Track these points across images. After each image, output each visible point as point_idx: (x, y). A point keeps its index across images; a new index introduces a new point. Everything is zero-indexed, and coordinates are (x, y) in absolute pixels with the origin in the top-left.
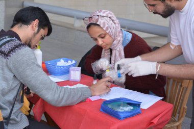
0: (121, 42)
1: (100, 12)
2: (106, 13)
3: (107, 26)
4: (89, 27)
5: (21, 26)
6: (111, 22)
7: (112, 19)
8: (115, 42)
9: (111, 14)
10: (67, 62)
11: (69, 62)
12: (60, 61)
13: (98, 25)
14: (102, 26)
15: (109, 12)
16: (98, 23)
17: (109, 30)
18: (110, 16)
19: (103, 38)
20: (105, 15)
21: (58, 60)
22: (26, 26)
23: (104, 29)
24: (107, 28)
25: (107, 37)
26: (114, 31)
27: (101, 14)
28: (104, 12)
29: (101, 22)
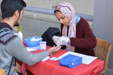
0: (74, 22)
1: (62, 3)
2: (66, 4)
3: (65, 12)
4: (55, 12)
5: (8, 19)
6: (69, 10)
7: (69, 8)
8: (71, 21)
9: (69, 5)
10: (37, 39)
11: (38, 38)
12: (32, 38)
13: (60, 11)
14: (62, 12)
15: (68, 3)
16: (60, 10)
17: (67, 14)
18: (68, 6)
19: (63, 19)
20: (65, 5)
21: (31, 37)
22: (11, 17)
23: (64, 14)
24: (65, 14)
25: (66, 18)
26: (70, 15)
27: (63, 5)
28: (64, 4)
29: (62, 9)
